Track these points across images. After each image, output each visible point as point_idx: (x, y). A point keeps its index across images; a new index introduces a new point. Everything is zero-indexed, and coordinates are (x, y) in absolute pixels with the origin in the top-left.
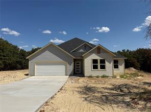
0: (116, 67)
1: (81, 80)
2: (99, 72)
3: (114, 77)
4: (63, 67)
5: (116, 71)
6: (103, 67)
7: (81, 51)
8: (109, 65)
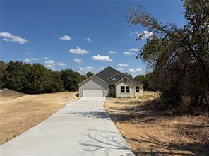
0: (138, 91)
1: (114, 99)
2: (126, 95)
3: (135, 98)
4: (102, 91)
5: (137, 94)
6: (128, 91)
7: (114, 79)
8: (132, 90)
